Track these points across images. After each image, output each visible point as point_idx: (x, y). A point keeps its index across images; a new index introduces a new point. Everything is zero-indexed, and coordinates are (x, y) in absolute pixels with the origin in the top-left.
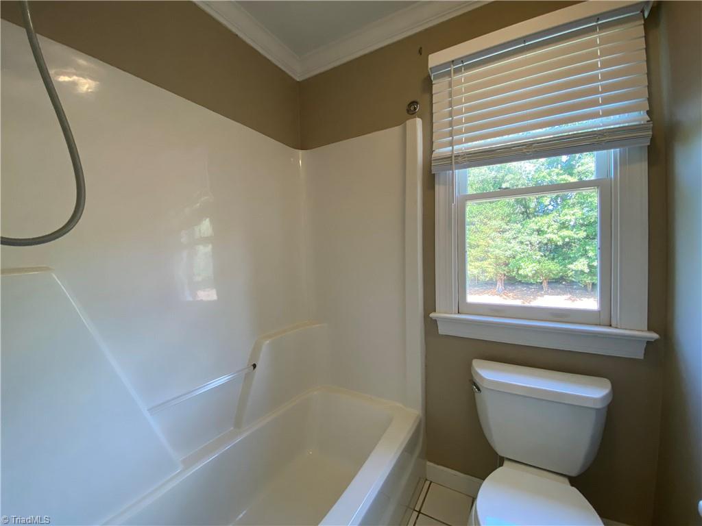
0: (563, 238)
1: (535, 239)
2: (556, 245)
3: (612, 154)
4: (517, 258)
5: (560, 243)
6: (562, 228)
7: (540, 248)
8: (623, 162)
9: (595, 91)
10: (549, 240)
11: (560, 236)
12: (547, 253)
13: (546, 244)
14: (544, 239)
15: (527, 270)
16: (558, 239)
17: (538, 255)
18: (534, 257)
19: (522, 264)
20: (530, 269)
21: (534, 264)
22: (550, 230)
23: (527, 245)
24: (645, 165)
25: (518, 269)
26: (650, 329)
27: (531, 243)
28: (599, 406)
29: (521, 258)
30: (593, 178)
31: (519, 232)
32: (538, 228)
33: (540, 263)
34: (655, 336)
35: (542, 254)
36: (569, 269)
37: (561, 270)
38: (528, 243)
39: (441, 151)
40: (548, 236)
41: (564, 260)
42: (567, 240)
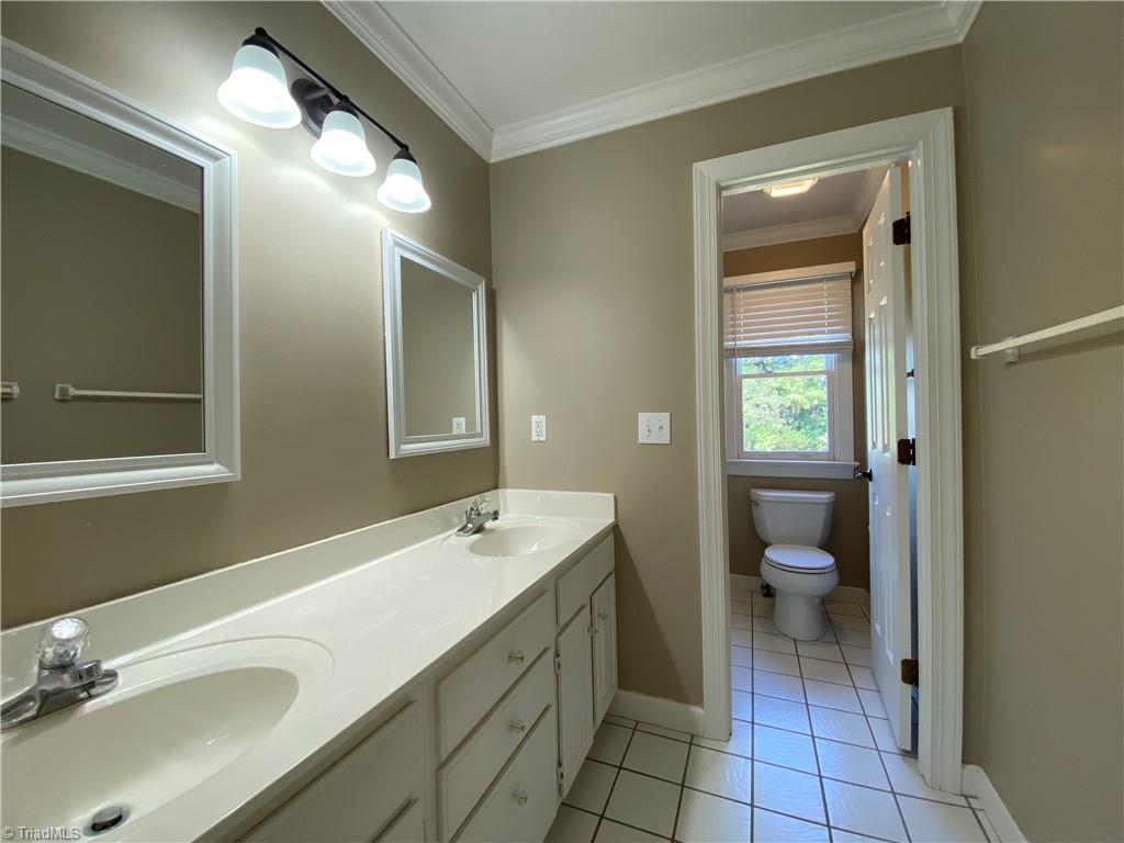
0: (811, 401)
1: (775, 400)
2: (802, 409)
3: (833, 356)
4: (752, 427)
5: (807, 407)
6: (809, 386)
7: (781, 412)
8: (839, 361)
9: (822, 318)
10: (793, 402)
11: (807, 397)
12: (791, 420)
13: (790, 408)
14: (787, 400)
15: (765, 444)
16: (805, 401)
17: (779, 424)
18: (774, 425)
19: (758, 436)
20: (768, 442)
21: (774, 436)
22: (794, 388)
23: (764, 408)
24: (851, 364)
25: (753, 443)
26: (856, 460)
27: (769, 407)
28: (826, 501)
29: (757, 427)
30: (824, 369)
31: (754, 391)
32: (778, 385)
33: (781, 433)
34: (858, 464)
35: (784, 421)
36: (819, 442)
37: (810, 443)
38: (766, 406)
39: (728, 344)
40: (791, 396)
41: (813, 429)
42: (816, 402)
